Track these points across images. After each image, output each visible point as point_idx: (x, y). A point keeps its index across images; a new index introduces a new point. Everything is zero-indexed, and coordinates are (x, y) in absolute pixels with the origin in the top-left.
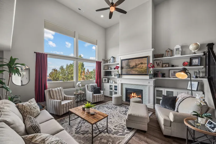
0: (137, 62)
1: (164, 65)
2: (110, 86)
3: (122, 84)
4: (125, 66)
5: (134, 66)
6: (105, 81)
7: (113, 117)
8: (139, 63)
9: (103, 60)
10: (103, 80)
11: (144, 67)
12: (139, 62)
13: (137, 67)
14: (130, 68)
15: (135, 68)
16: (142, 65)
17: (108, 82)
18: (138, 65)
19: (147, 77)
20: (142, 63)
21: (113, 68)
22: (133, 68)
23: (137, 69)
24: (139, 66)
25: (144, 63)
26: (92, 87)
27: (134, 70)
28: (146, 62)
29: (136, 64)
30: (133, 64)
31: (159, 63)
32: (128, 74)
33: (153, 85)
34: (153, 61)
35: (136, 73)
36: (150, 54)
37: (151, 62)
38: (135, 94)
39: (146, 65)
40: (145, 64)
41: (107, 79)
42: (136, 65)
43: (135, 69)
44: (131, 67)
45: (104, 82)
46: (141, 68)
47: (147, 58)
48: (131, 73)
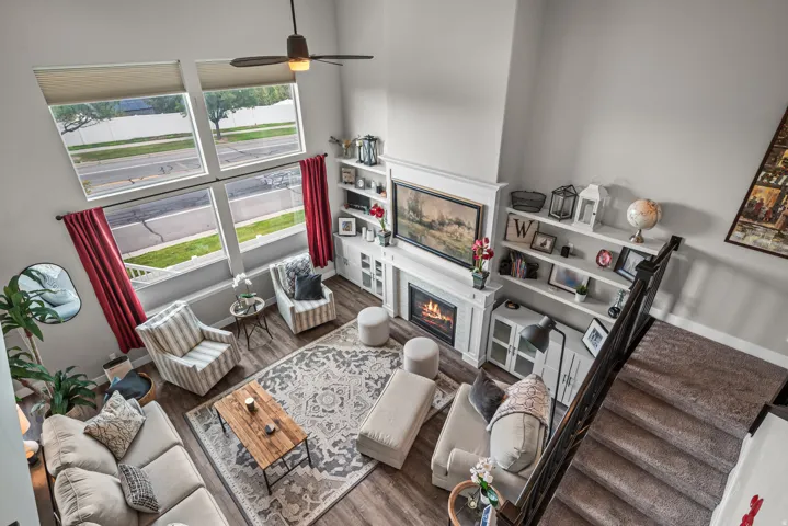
0: (446, 210)
2: (363, 255)
3: (396, 270)
4: (406, 207)
5: (433, 221)
7: (342, 405)
8: (453, 217)
9: (332, 141)
11: (464, 239)
12: (451, 213)
13: (445, 229)
14: (420, 223)
15: (439, 230)
16: (461, 230)
17: (359, 234)
18: (449, 224)
20: (459, 223)
21: (373, 184)
22: (430, 226)
23: (445, 237)
24: (450, 229)
25: (466, 223)
26: (292, 274)
27: (434, 236)
28: (473, 224)
29: (442, 216)
30: (431, 212)
31: (527, 225)
32: (414, 241)
33: (483, 307)
35: (441, 249)
38: (436, 306)
39: (472, 234)
40: (469, 229)
41: (353, 221)
42: (442, 223)
43: (437, 234)
44: (425, 220)
45: (341, 232)
46: (457, 240)
47: (476, 212)
48: (424, 242)
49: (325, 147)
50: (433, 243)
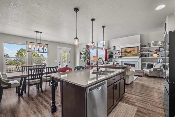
0: (132, 49)
1: (146, 51)
2: (113, 63)
3: (122, 62)
4: (124, 51)
6: (109, 60)
8: (133, 50)
9: (108, 48)
10: (108, 60)
11: (135, 52)
14: (127, 53)
17: (111, 61)
19: (138, 57)
20: (134, 50)
21: (114, 53)
22: (129, 52)
23: (132, 53)
24: (132, 52)
27: (130, 54)
28: (137, 49)
30: (129, 50)
31: (143, 50)
32: (125, 56)
33: (141, 61)
34: (141, 49)
35: (131, 55)
36: (139, 45)
37: (140, 49)
39: (137, 51)
42: (131, 51)
43: (130, 53)
44: (128, 52)
47: (137, 48)
48: (128, 55)
49: (107, 49)
50: (129, 55)
